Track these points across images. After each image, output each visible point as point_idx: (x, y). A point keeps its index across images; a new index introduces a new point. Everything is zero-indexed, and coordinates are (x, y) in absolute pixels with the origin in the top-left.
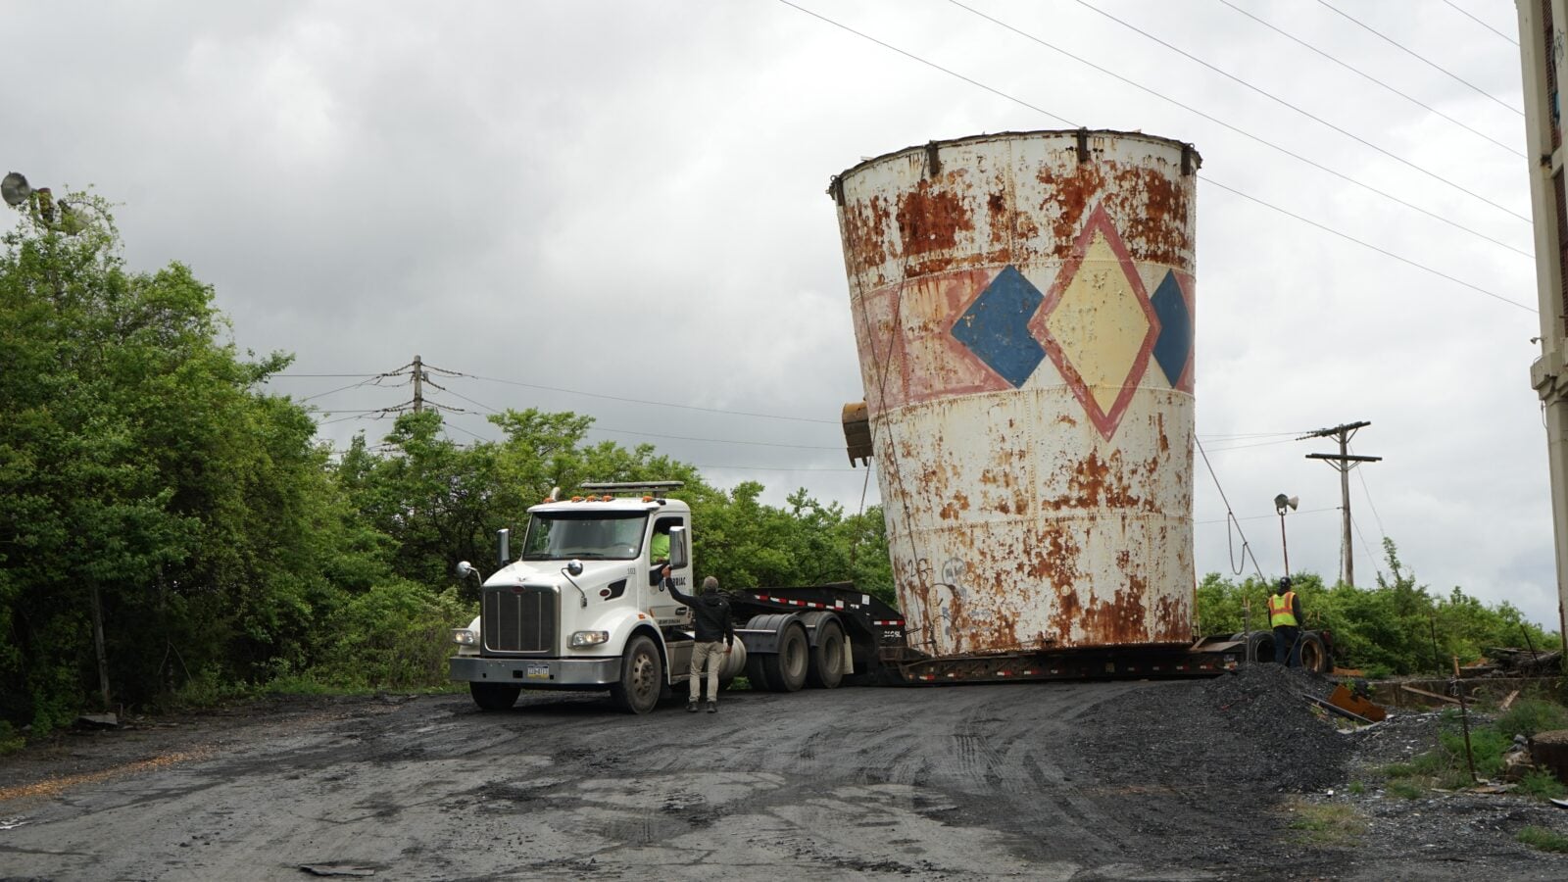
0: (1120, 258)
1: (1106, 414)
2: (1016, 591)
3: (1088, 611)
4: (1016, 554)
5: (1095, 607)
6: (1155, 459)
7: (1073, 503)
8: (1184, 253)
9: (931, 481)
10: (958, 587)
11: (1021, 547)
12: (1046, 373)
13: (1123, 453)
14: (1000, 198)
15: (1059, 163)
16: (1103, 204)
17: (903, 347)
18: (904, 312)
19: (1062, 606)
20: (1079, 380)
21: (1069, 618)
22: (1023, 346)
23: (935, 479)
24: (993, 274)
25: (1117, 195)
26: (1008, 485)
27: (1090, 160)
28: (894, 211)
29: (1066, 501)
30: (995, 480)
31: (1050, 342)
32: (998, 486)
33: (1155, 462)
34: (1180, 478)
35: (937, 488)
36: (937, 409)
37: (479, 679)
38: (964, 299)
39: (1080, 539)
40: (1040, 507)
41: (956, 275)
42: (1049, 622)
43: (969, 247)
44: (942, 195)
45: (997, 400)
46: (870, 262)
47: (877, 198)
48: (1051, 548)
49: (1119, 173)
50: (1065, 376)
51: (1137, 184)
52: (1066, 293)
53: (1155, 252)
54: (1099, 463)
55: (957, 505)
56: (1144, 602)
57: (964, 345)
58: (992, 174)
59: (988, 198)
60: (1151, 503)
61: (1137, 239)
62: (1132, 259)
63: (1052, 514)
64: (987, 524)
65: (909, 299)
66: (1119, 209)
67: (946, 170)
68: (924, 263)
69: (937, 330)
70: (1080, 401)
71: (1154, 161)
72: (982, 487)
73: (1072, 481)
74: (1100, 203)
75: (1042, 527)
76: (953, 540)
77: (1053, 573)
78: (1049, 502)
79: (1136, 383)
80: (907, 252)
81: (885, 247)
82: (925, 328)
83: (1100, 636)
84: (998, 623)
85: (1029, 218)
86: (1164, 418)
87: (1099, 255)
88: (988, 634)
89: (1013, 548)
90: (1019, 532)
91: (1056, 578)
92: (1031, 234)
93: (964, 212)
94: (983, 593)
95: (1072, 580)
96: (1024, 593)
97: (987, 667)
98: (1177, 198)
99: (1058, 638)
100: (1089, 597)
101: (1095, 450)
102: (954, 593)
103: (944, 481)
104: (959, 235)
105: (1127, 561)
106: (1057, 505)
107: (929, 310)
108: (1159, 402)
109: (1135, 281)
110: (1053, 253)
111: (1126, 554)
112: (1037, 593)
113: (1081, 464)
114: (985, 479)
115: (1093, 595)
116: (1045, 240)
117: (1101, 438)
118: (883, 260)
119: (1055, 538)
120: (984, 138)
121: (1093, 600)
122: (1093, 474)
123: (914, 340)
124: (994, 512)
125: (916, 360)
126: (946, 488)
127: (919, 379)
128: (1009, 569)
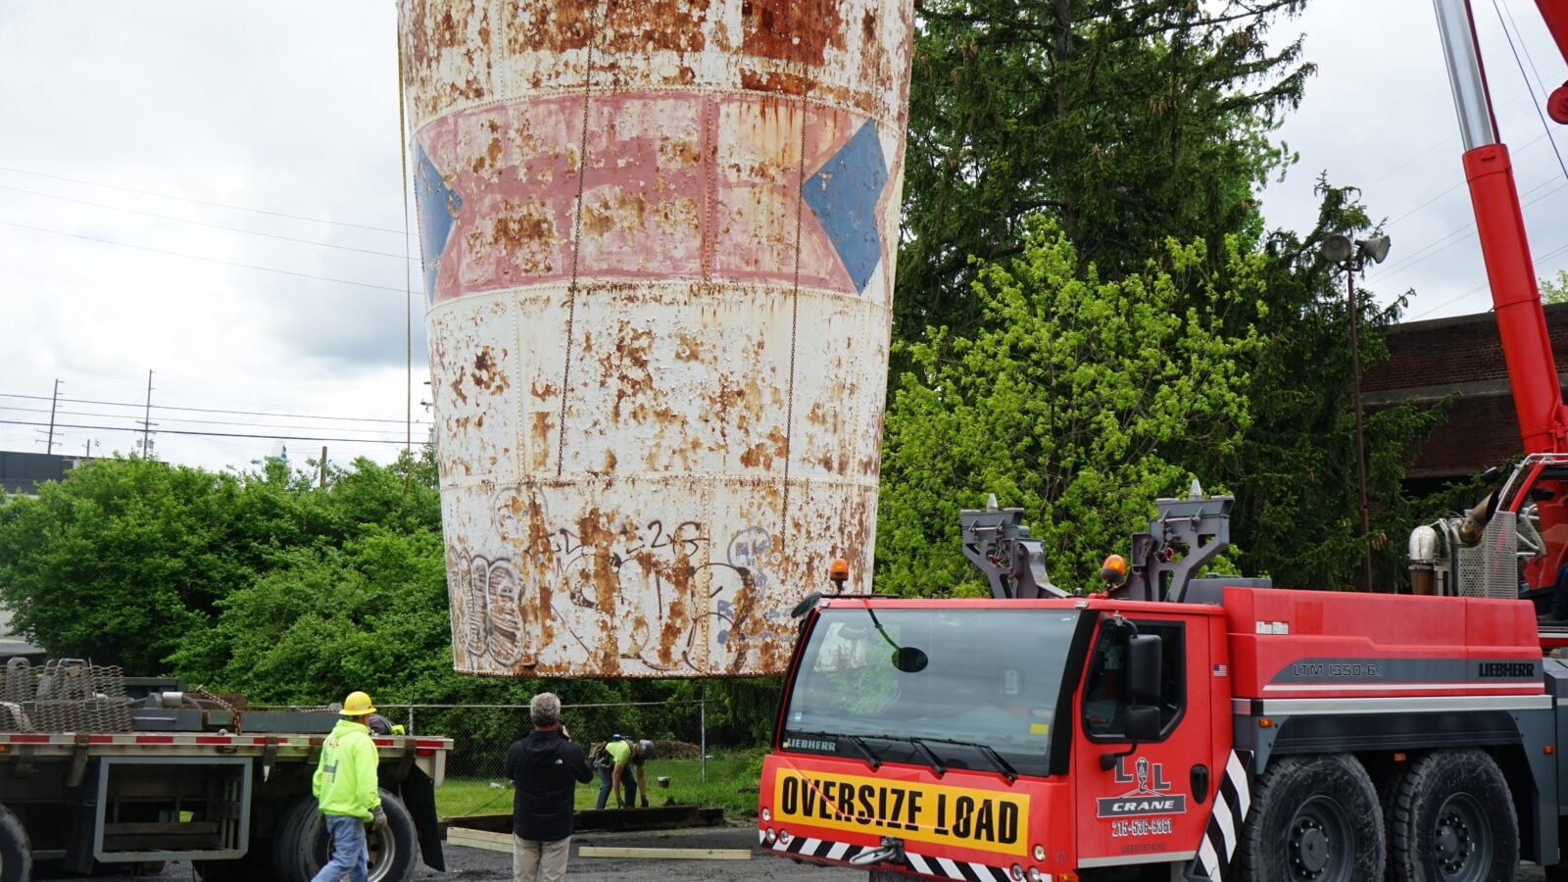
4: (832, 530)
9: (732, 405)
10: (753, 571)
11: (838, 521)
14: (874, 19)
17: (713, 191)
18: (724, 137)
22: (868, 237)
23: (741, 403)
24: (856, 124)
26: (835, 431)
30: (824, 421)
31: (885, 240)
32: (826, 430)
35: (743, 418)
36: (761, 297)
38: (824, 147)
40: (856, 468)
41: (817, 107)
43: (839, 75)
45: (840, 305)
46: (663, 41)
55: (771, 448)
59: (864, 14)
63: (862, 480)
64: (807, 483)
65: (739, 121)
68: (776, 74)
69: (780, 181)
72: (807, 427)
75: (856, 497)
76: (757, 497)
78: (862, 463)
80: (748, 46)
81: (706, 28)
82: (762, 172)
85: (889, 61)
89: (830, 523)
92: (889, 84)
93: (838, 22)
94: (789, 584)
102: (745, 581)
103: (755, 409)
104: (829, 52)
106: (866, 468)
107: (773, 147)
114: (814, 417)
118: (697, 45)
119: (862, 515)
123: (738, 185)
124: (817, 466)
125: (737, 217)
126: (758, 420)
127: (737, 246)
128: (823, 553)
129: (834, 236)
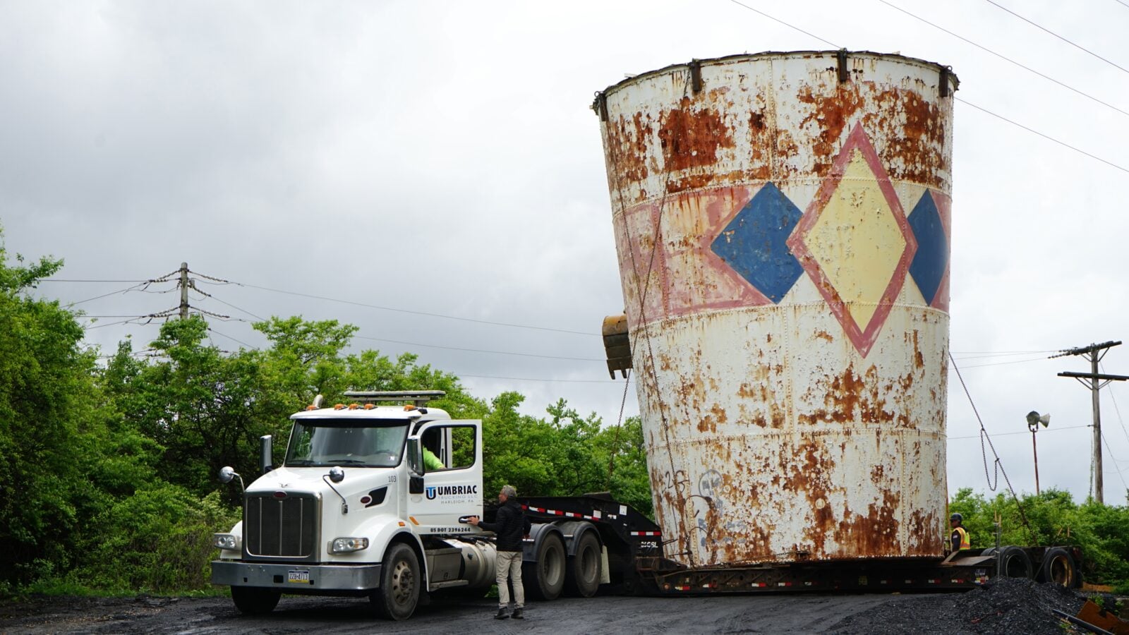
0: (878, 177)
1: (863, 330)
2: (772, 504)
3: (842, 525)
4: (771, 467)
5: (849, 521)
6: (909, 375)
7: (829, 417)
8: (941, 174)
9: (689, 394)
10: (714, 499)
11: (777, 460)
12: (804, 288)
13: (878, 369)
14: (762, 116)
15: (820, 82)
16: (862, 124)
17: (663, 262)
18: (665, 227)
19: (816, 520)
20: (836, 296)
21: (823, 531)
22: (781, 262)
23: (693, 392)
24: (753, 191)
25: (876, 115)
26: (765, 399)
27: (850, 80)
28: (656, 127)
29: (822, 415)
30: (752, 394)
31: (808, 259)
32: (755, 400)
33: (910, 378)
34: (934, 394)
35: (695, 401)
36: (696, 322)
37: (241, 583)
38: (725, 215)
39: (835, 453)
40: (796, 421)
41: (716, 191)
42: (803, 535)
43: (730, 164)
44: (704, 113)
45: (755, 315)
46: (632, 177)
47: (640, 114)
48: (807, 462)
49: (878, 94)
50: (822, 292)
51: (895, 104)
52: (825, 210)
53: (912, 172)
54: (855, 379)
55: (714, 417)
56: (897, 516)
57: (724, 260)
58: (753, 92)
59: (749, 116)
60: (905, 419)
61: (895, 159)
62: (890, 178)
63: (808, 428)
64: (744, 437)
65: (670, 214)
66: (877, 129)
67: (708, 88)
68: (686, 178)
69: (697, 245)
70: (837, 317)
71: (912, 82)
72: (740, 401)
73: (828, 395)
74: (859, 123)
75: (798, 441)
76: (710, 452)
77: (808, 486)
78: (805, 417)
79: (892, 300)
80: (668, 167)
81: (647, 162)
82: (686, 243)
83: (854, 549)
84: (753, 535)
85: (789, 137)
86: (919, 335)
87: (857, 174)
88: (743, 545)
89: (769, 461)
90: (775, 445)
91: (811, 492)
92: (791, 152)
93: (724, 130)
94: (739, 505)
95: (827, 494)
96: (780, 507)
97: (741, 578)
98: (934, 119)
99: (812, 551)
100: (843, 510)
101: (851, 365)
102: (710, 504)
103: (701, 394)
104: (720, 152)
105: (881, 475)
106: (813, 420)
107: (690, 225)
108: (915, 319)
109: (892, 199)
110: (813, 171)
111: (880, 469)
112: (792, 506)
113: (837, 379)
114: (743, 393)
115: (847, 509)
116: (804, 159)
117: (857, 354)
118: (645, 175)
119: (811, 452)
120: (746, 57)
121: (847, 513)
122: (849, 389)
123: (675, 255)
124: (751, 425)
125: (676, 275)
126: (704, 401)
127: (679, 293)
128: (765, 482)
129: (742, 270)
